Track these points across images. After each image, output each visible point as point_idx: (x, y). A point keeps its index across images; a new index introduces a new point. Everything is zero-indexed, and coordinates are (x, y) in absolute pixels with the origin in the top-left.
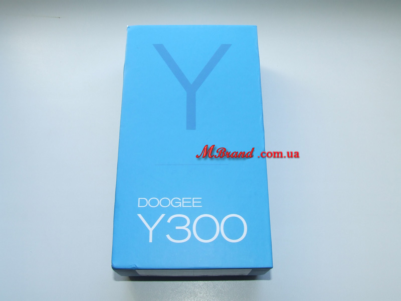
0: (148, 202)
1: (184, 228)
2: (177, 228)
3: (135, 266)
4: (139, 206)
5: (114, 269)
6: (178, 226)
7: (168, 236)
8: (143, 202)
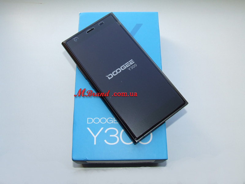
0: (93, 121)
1: (115, 136)
2: (111, 136)
3: (86, 159)
4: (88, 123)
5: (73, 160)
6: (111, 135)
7: (105, 141)
8: (90, 121)
